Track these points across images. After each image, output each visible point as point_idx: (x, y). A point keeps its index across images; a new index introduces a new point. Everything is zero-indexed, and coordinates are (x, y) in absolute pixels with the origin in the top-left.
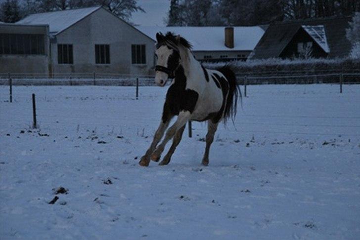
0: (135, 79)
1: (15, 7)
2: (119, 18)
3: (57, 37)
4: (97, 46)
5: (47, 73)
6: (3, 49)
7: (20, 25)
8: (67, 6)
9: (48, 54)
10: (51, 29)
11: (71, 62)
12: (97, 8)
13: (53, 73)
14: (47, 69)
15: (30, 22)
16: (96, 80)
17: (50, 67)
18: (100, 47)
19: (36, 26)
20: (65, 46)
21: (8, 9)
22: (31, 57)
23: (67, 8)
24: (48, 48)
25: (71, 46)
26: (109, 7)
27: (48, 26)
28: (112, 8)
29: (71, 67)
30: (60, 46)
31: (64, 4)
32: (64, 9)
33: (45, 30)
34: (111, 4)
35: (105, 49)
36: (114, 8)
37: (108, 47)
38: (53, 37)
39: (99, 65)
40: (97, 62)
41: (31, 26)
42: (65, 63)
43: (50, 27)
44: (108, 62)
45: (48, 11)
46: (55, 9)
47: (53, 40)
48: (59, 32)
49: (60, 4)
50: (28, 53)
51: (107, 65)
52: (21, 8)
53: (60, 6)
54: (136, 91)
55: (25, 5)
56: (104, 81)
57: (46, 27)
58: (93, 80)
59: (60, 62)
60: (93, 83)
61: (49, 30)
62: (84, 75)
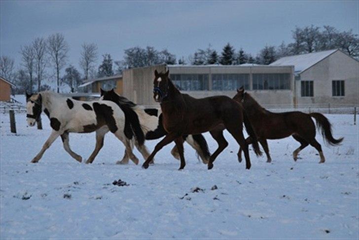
0: (353, 108)
1: (272, 52)
2: (353, 58)
3: (301, 75)
4: (334, 82)
5: (292, 104)
6: (258, 85)
7: (271, 67)
8: (313, 50)
9: (293, 88)
10: (296, 69)
11: (312, 95)
12: (335, 50)
13: (297, 105)
14: (292, 101)
15: (279, 64)
16: (331, 109)
17: (295, 100)
18: (340, 83)
19: (284, 67)
20: (307, 82)
21: (267, 54)
22: (279, 92)
23: (313, 51)
24: (293, 84)
25: (312, 82)
26: (348, 49)
27: (294, 67)
28: (350, 50)
29: (312, 99)
30: (303, 82)
31: (310, 48)
32: (310, 52)
33: (291, 70)
34: (350, 47)
35: (340, 84)
36: (352, 50)
37: (343, 82)
38: (298, 76)
39: (335, 97)
40: (334, 94)
41: (280, 67)
42: (307, 95)
43: (295, 67)
44: (343, 94)
45: (298, 54)
46: (303, 52)
47: (298, 78)
48: (302, 71)
49: (308, 48)
50: (277, 88)
51: (343, 97)
52: (276, 53)
53: (307, 50)
54: (354, 118)
55: (280, 50)
56: (337, 110)
57: (292, 67)
58: (328, 109)
59: (303, 95)
60: (328, 112)
61: (294, 69)
62: (323, 105)
